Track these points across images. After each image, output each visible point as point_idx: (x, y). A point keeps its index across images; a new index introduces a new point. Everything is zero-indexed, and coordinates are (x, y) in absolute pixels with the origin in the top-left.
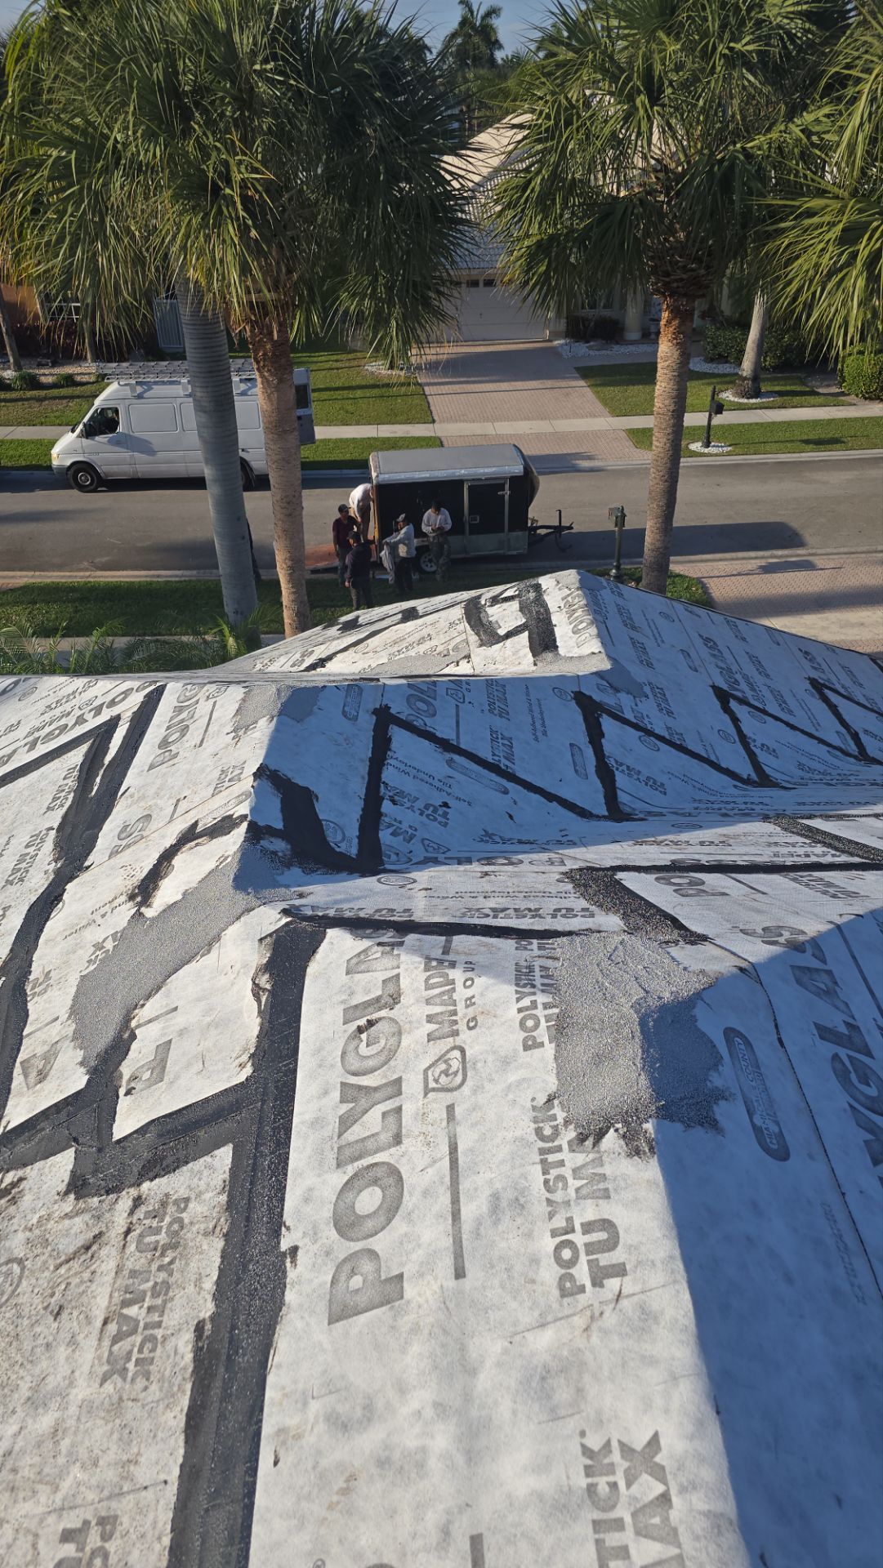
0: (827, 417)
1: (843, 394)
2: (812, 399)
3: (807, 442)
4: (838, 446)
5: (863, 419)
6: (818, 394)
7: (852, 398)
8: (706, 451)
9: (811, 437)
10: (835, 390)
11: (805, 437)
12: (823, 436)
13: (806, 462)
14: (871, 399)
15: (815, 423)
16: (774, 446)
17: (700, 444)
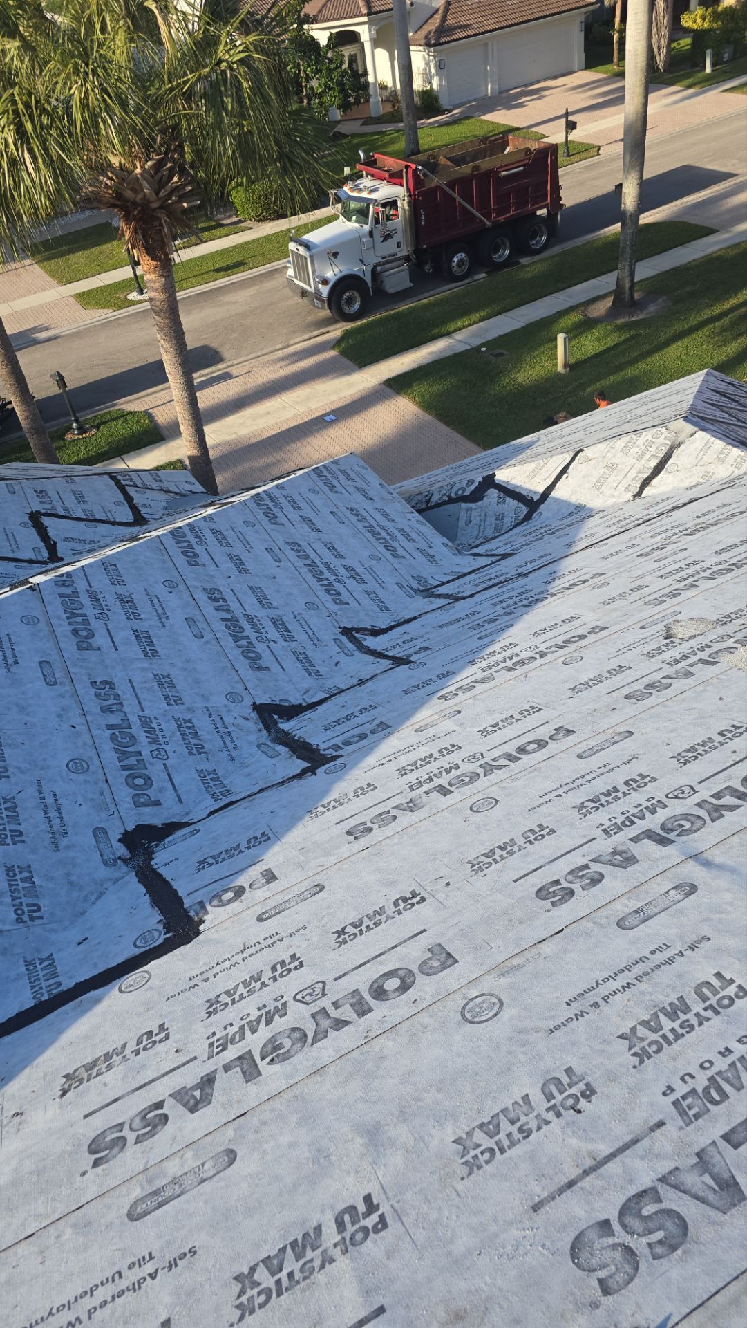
0: (231, 244)
1: (240, 221)
2: (218, 232)
3: (218, 270)
4: (242, 268)
5: (258, 240)
6: (223, 225)
7: (248, 224)
8: (141, 298)
9: (222, 264)
10: (235, 219)
11: (217, 266)
12: (230, 262)
13: (221, 287)
14: (263, 221)
15: (223, 252)
16: (194, 280)
17: (135, 294)
